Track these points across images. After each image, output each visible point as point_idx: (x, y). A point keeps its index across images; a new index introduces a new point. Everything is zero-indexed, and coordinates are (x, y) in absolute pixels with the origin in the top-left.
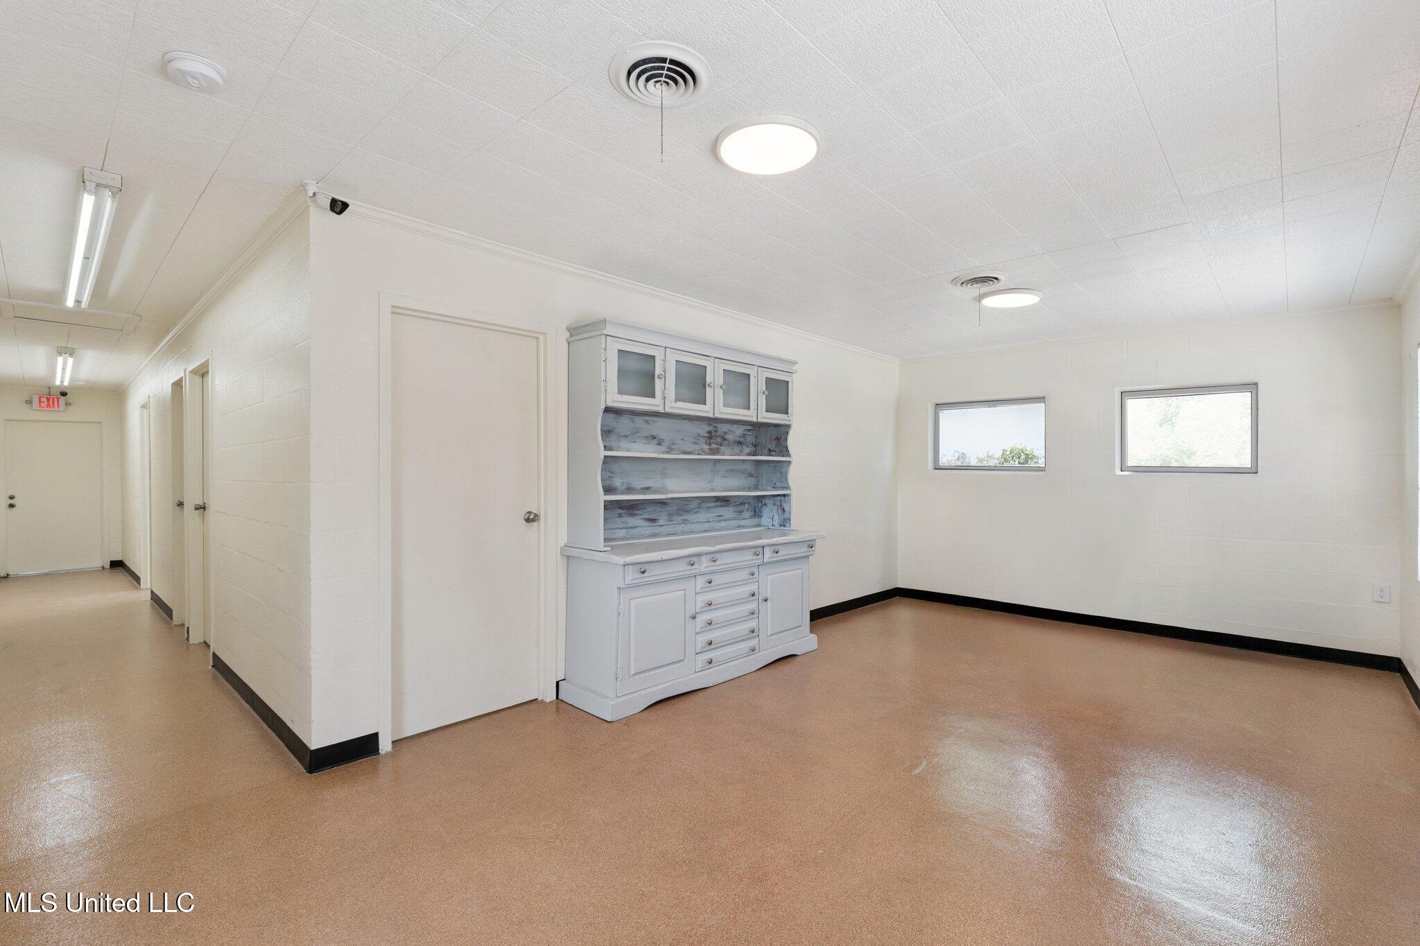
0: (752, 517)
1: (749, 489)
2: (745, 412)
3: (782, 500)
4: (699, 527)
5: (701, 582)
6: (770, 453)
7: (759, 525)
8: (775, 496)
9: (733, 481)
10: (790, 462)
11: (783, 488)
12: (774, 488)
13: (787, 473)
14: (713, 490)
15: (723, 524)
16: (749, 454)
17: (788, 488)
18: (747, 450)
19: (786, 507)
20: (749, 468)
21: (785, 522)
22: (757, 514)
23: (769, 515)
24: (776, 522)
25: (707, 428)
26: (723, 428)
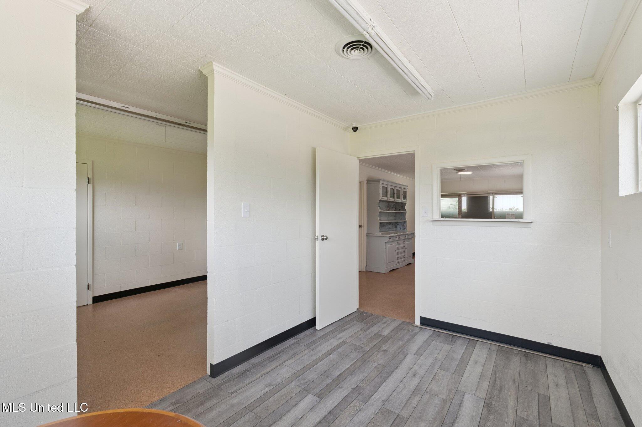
0: (395, 228)
1: (394, 220)
2: (393, 199)
3: (404, 224)
4: (386, 230)
5: (396, 242)
6: (400, 210)
7: (396, 230)
8: (401, 222)
9: (391, 218)
10: (406, 213)
11: (404, 220)
12: (401, 220)
13: (405, 216)
14: (388, 220)
15: (390, 229)
16: (394, 211)
17: (406, 220)
18: (394, 210)
19: (405, 225)
20: (394, 214)
21: (405, 229)
22: (396, 227)
23: (399, 227)
24: (402, 229)
25: (387, 204)
26: (390, 203)
